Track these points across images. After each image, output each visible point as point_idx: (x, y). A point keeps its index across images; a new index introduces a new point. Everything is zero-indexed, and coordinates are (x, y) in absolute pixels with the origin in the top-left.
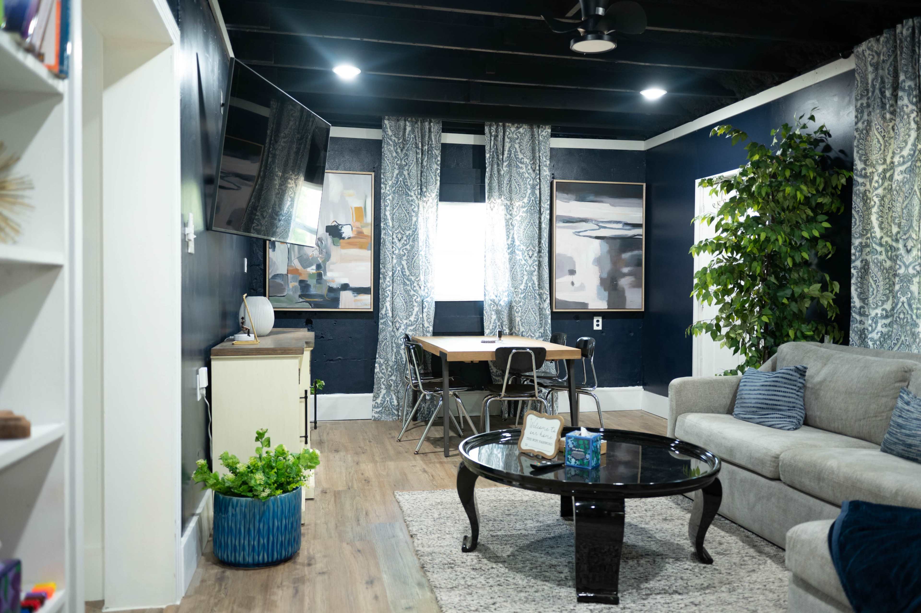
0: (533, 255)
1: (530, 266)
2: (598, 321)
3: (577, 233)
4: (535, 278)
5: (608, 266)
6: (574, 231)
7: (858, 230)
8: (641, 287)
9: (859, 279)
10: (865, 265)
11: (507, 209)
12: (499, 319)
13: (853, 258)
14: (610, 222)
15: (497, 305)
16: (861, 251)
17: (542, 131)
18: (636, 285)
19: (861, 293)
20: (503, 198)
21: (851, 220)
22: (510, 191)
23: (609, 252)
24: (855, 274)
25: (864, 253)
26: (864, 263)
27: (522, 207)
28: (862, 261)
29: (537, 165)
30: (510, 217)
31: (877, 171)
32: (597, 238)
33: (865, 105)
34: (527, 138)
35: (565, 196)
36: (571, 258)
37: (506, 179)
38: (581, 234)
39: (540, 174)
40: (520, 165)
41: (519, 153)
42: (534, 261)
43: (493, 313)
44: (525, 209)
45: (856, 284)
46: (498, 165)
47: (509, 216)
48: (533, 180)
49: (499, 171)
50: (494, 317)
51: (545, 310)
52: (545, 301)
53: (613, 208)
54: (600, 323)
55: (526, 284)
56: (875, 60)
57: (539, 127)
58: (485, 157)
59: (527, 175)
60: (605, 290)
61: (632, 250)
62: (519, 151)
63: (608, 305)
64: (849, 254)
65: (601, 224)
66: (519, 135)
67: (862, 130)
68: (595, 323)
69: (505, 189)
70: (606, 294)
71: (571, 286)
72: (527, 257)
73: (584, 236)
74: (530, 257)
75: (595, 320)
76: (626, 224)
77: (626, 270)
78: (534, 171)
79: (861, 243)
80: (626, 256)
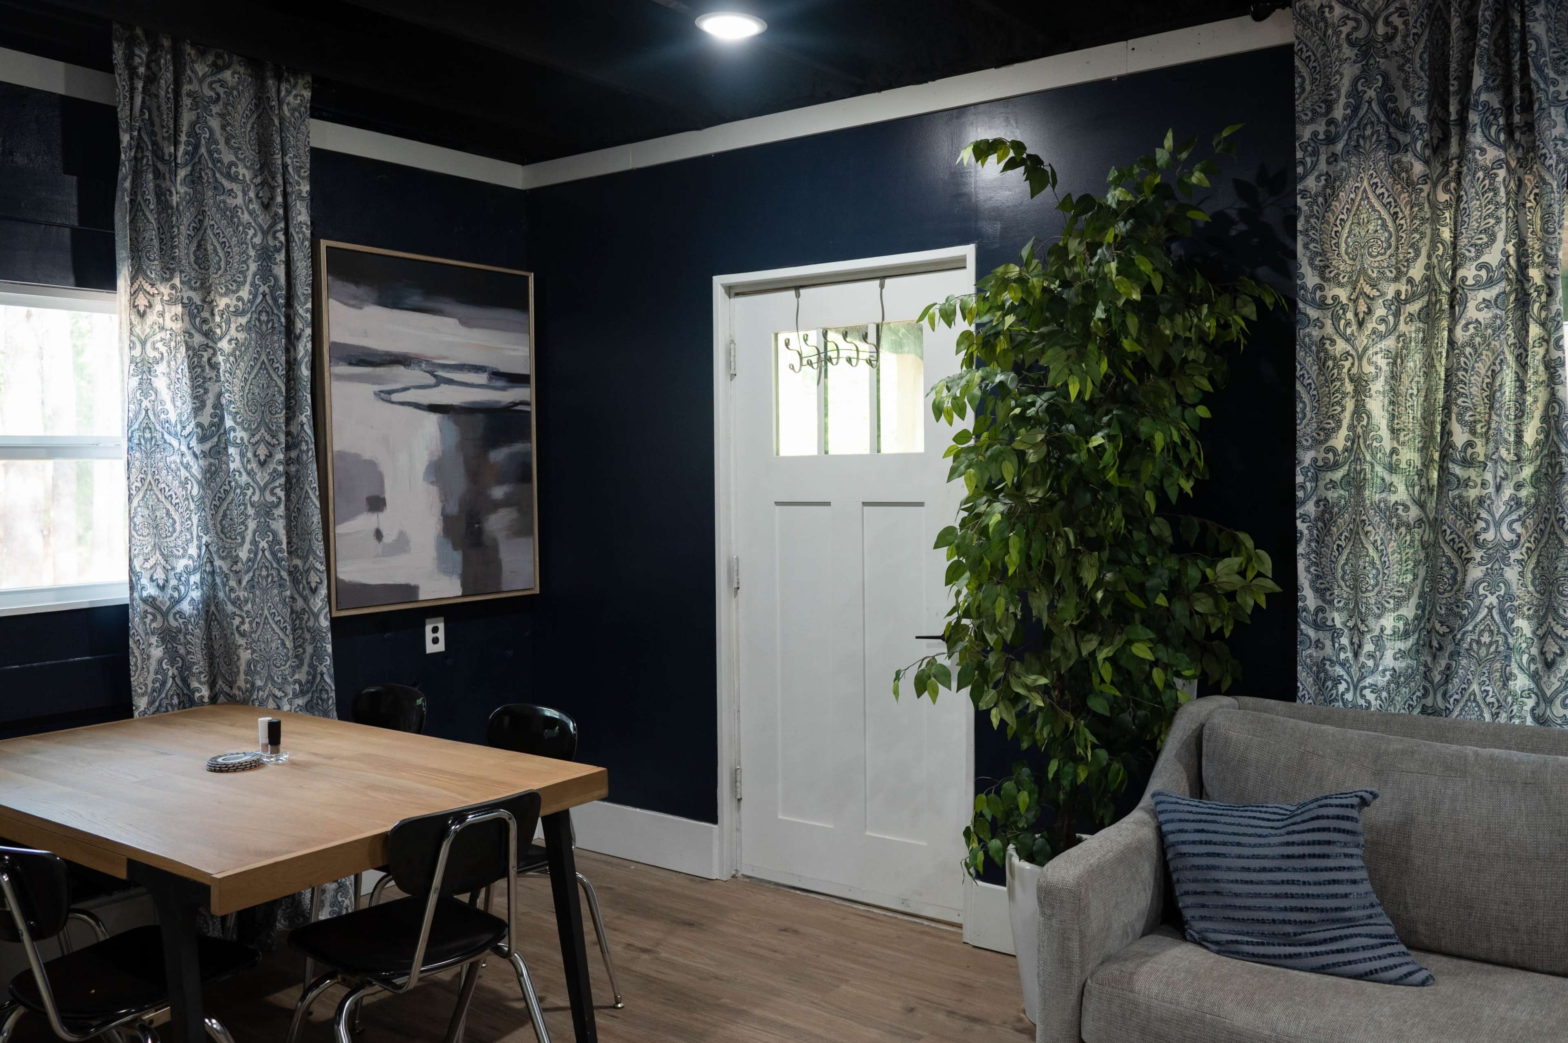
0: (270, 456)
1: (262, 490)
2: (435, 630)
3: (385, 396)
4: (279, 526)
5: (459, 483)
6: (377, 388)
7: (1309, 431)
8: (531, 533)
9: (1313, 544)
10: (1324, 512)
11: (192, 317)
12: (172, 655)
13: (1300, 494)
14: (461, 367)
15: (165, 615)
16: (1316, 479)
17: (289, 92)
18: (520, 531)
19: (1318, 577)
20: (177, 281)
21: (1295, 407)
22: (202, 261)
23: (461, 446)
24: (1306, 532)
25: (1321, 484)
26: (1322, 507)
27: (237, 313)
28: (1317, 503)
29: (279, 191)
30: (204, 340)
31: (1382, 294)
32: (433, 408)
33: (1321, 136)
34: (244, 104)
35: (352, 288)
36: (372, 465)
37: (186, 222)
38: (395, 397)
39: (286, 219)
40: (227, 184)
41: (222, 146)
42: (274, 475)
43: (154, 640)
44: (243, 320)
45: (1306, 556)
46: (158, 175)
47: (198, 339)
48: (265, 233)
49: (162, 195)
50: (157, 652)
51: (316, 616)
52: (314, 591)
53: (464, 331)
54: (441, 635)
55: (254, 543)
56: (1361, 34)
57: (279, 78)
58: (118, 142)
59: (246, 217)
60: (455, 547)
61: (510, 441)
62: (222, 141)
63: (464, 585)
64: (1292, 486)
65: (441, 373)
66: (221, 91)
67: (1316, 195)
68: (429, 636)
69: (184, 252)
70: (458, 556)
71: (373, 541)
72: (254, 465)
73: (403, 404)
74: (262, 464)
75: (429, 628)
76: (496, 374)
77: (498, 492)
78: (266, 207)
79: (1315, 460)
80: (498, 455)
